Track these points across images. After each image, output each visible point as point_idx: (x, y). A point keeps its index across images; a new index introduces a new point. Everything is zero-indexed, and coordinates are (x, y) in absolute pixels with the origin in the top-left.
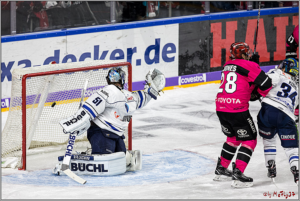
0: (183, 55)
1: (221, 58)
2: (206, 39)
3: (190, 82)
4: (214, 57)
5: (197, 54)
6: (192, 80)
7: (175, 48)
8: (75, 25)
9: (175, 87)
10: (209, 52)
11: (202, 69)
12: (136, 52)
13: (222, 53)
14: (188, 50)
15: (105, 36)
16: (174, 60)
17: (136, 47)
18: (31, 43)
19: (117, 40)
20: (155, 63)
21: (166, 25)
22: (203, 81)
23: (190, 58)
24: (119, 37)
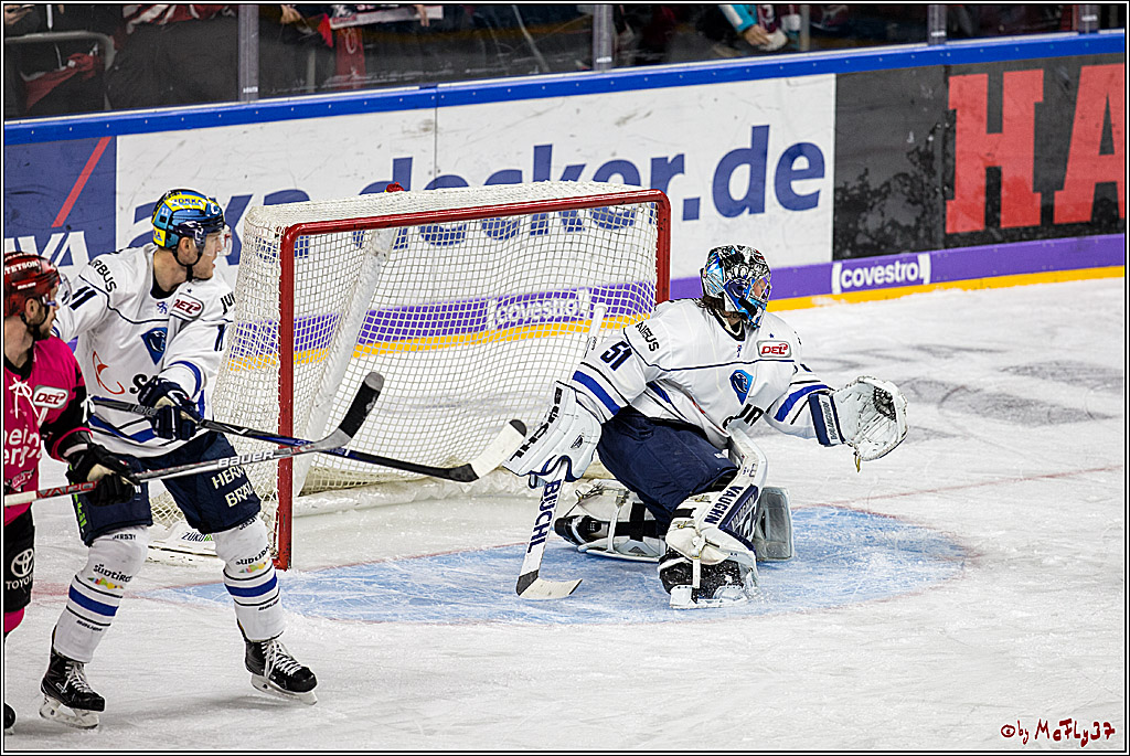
0: (849, 187)
1: (983, 199)
2: (932, 132)
3: (874, 282)
4: (957, 198)
5: (901, 183)
6: (879, 278)
7: (823, 162)
8: (468, 71)
9: (818, 299)
10: (943, 178)
11: (916, 237)
12: (683, 172)
13: (988, 181)
14: (866, 170)
15: (575, 112)
16: (816, 205)
17: (682, 156)
18: (311, 131)
19: (616, 127)
20: (751, 212)
21: (792, 80)
22: (920, 281)
23: (875, 196)
24: (625, 116)
